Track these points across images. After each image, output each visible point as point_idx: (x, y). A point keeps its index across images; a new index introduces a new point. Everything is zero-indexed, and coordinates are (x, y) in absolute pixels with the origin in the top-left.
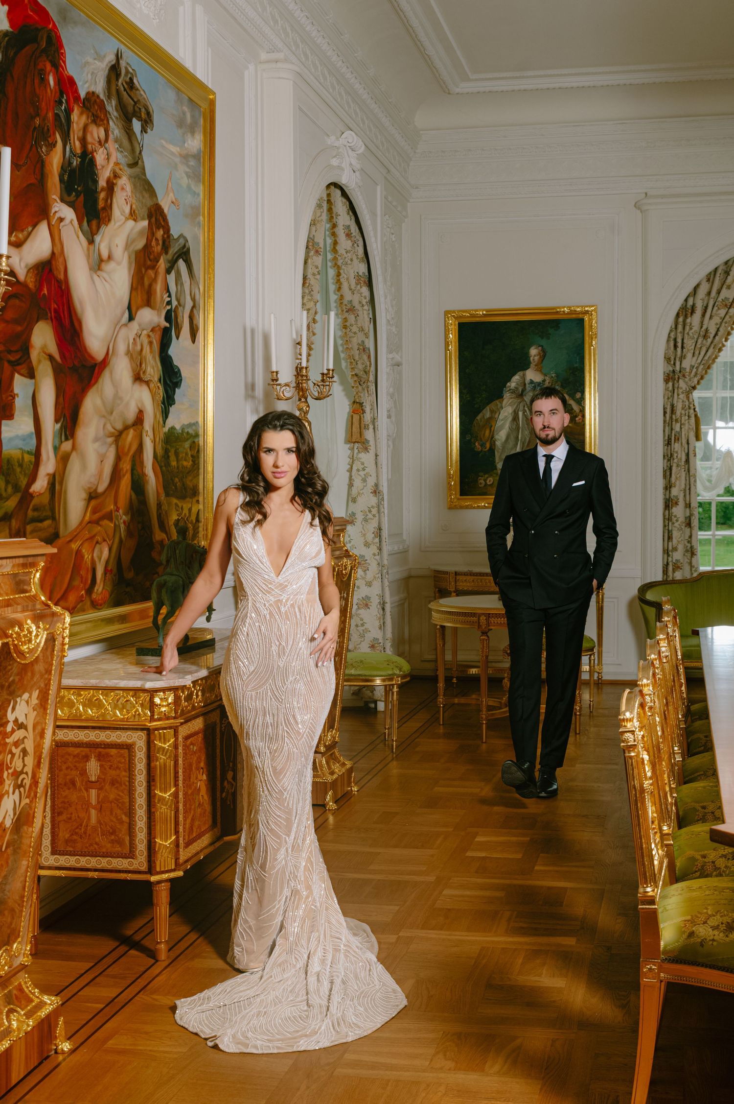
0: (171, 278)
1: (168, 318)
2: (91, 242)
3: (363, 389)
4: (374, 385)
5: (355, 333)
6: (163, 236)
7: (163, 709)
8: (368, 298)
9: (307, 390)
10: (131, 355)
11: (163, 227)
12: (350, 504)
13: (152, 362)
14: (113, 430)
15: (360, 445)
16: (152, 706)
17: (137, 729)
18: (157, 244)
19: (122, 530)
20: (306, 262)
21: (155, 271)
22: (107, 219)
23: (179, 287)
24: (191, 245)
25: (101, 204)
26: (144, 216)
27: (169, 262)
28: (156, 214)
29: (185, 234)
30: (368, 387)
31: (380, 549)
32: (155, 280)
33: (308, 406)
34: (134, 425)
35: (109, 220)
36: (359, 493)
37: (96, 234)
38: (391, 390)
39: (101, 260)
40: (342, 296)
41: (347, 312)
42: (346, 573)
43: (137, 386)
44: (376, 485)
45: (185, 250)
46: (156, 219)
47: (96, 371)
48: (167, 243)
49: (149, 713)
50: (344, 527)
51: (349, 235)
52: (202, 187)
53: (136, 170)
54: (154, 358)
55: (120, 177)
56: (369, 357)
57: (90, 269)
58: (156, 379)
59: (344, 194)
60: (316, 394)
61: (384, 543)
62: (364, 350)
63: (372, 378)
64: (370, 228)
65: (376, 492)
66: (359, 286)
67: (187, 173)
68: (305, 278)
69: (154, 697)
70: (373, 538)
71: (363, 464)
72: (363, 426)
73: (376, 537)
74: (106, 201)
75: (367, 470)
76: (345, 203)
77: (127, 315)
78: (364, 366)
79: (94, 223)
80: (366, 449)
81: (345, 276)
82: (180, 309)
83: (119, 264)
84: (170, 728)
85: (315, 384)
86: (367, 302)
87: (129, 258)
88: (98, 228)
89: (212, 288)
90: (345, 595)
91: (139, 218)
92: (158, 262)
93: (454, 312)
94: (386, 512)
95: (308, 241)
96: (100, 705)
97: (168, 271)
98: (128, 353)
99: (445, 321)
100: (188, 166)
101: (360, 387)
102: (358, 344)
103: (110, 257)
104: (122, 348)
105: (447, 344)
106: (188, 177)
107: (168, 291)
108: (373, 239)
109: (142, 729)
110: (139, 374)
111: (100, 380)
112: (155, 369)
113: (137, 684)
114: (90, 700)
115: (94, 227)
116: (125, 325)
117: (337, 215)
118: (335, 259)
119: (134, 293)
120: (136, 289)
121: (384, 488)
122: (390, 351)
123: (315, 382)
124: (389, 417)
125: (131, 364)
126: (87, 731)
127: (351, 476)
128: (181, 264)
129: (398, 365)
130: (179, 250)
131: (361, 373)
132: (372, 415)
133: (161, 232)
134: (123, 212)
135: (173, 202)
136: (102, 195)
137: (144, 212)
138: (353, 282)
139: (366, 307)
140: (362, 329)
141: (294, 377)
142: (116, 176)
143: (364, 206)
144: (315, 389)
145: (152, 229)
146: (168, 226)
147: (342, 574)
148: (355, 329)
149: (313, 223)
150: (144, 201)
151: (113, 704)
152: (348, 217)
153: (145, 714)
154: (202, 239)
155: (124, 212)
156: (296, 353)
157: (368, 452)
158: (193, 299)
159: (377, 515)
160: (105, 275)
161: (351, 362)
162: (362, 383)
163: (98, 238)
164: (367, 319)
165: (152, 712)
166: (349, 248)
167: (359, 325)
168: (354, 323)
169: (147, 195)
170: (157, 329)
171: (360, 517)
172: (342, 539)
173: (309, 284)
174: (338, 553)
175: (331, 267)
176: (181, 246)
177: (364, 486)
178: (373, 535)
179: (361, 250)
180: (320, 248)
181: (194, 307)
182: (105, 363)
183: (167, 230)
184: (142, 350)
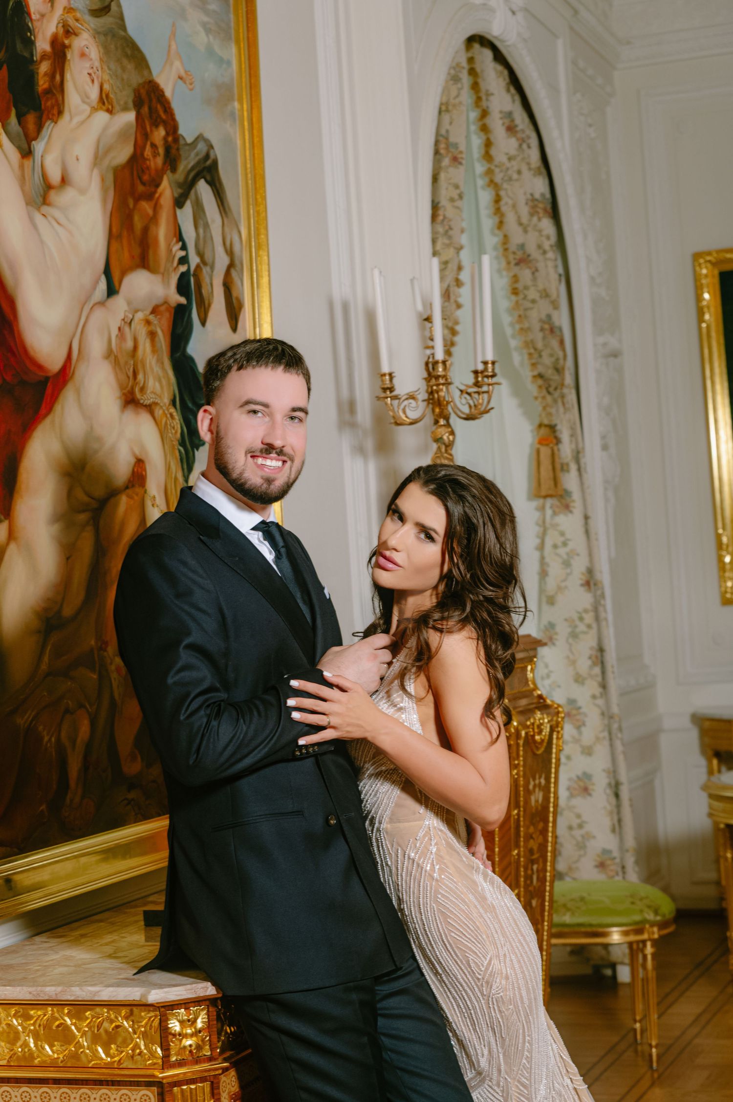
0: (185, 216)
1: (183, 287)
2: (27, 153)
3: (555, 401)
4: (574, 392)
5: (533, 301)
6: (165, 139)
7: (187, 1042)
8: (553, 239)
9: (448, 403)
10: (116, 357)
11: (165, 123)
12: (545, 607)
13: (157, 369)
14: (86, 499)
15: (554, 501)
16: (165, 1036)
17: (138, 1084)
18: (155, 154)
19: (115, 684)
20: (435, 179)
21: (153, 203)
22: (55, 111)
23: (201, 231)
24: (219, 152)
25: (42, 83)
26: (126, 103)
27: (180, 185)
28: (150, 100)
29: (208, 135)
30: (563, 396)
31: (604, 686)
32: (154, 219)
33: (452, 433)
34: (127, 488)
35: (60, 113)
36: (560, 589)
37: (35, 139)
38: (606, 400)
39: (48, 187)
40: (505, 236)
41: (517, 264)
42: (542, 741)
43: (130, 415)
44: (590, 571)
45: (209, 163)
46: (150, 108)
47: (49, 390)
48: (173, 151)
49: (159, 1050)
50: (532, 653)
51: (511, 129)
52: (234, 50)
53: (107, 21)
54: (160, 361)
55: (76, 34)
56: (562, 342)
57: (28, 203)
58: (166, 400)
59: (499, 57)
60: (466, 410)
61: (610, 675)
62: (553, 330)
63: (569, 379)
64: (549, 113)
65: (590, 582)
66: (535, 219)
67: (204, 25)
68: (435, 207)
69: (168, 1019)
70: (591, 668)
71: (562, 534)
72: (558, 466)
73: (594, 664)
74: (53, 77)
75: (571, 545)
76: (501, 73)
77: (103, 285)
78: (553, 359)
79: (31, 119)
80: (567, 508)
81: (510, 202)
82: (206, 270)
83: (82, 191)
84: (203, 1080)
85: (461, 391)
86: (551, 246)
87: (103, 180)
88: (40, 127)
89: (263, 231)
90: (543, 781)
91: (117, 108)
92: (158, 185)
93: (709, 253)
94: (610, 617)
95: (437, 143)
96: (64, 1035)
97: (179, 203)
98: (109, 354)
99: (695, 271)
100: (207, 12)
101: (549, 399)
102: (541, 321)
103: (64, 181)
104: (96, 346)
105: (700, 312)
106: (208, 31)
107: (181, 238)
108: (555, 133)
109: (149, 1084)
110: (132, 392)
111: (58, 408)
112: (164, 382)
113: (132, 993)
114: (47, 1026)
115: (31, 126)
116: (101, 303)
117: (488, 94)
118: (489, 172)
119: (115, 245)
120: (119, 237)
121: (604, 576)
122: (599, 331)
123: (463, 388)
124: (605, 448)
125: (116, 375)
126: (44, 1089)
127: (542, 558)
128: (203, 188)
129: (615, 354)
130: (198, 163)
131: (549, 373)
132: (573, 446)
133: (161, 132)
134: (85, 98)
135: (181, 78)
136: (44, 68)
137: (127, 96)
138: (524, 211)
139: (550, 255)
140: (545, 294)
141: (424, 383)
142: (69, 32)
143: (535, 75)
144: (464, 401)
145: (144, 128)
146: (174, 119)
147: (535, 741)
148: (532, 294)
149: (444, 109)
150: (125, 77)
151: (89, 1034)
152: (507, 98)
153: (153, 1054)
154: (239, 142)
155: (88, 98)
156: (423, 338)
157: (571, 512)
158: (230, 252)
159: (595, 626)
160: (57, 213)
161: (530, 354)
162: (551, 390)
163: (39, 147)
164: (554, 276)
165: (166, 1049)
166: (513, 152)
167: (541, 287)
168: (529, 283)
169: (130, 66)
170: (163, 308)
171: (562, 630)
172: (530, 675)
173: (445, 217)
174: (523, 702)
175: (483, 188)
176: (201, 156)
177: (568, 574)
178: (589, 662)
179: (534, 155)
180: (461, 152)
181: (231, 266)
182: (64, 375)
183: (172, 128)
184: (135, 348)
